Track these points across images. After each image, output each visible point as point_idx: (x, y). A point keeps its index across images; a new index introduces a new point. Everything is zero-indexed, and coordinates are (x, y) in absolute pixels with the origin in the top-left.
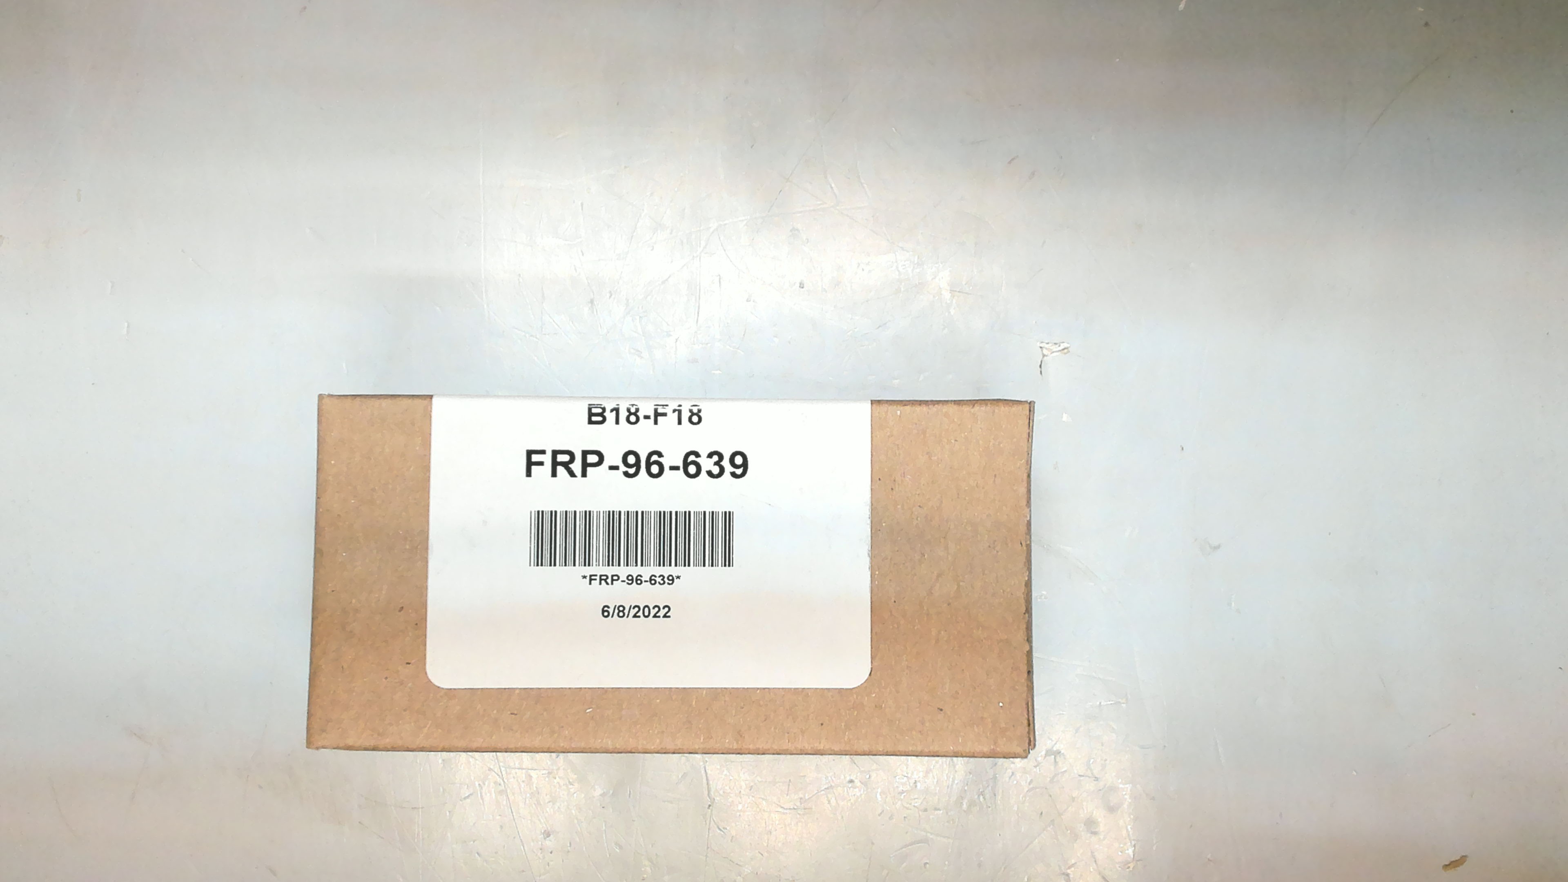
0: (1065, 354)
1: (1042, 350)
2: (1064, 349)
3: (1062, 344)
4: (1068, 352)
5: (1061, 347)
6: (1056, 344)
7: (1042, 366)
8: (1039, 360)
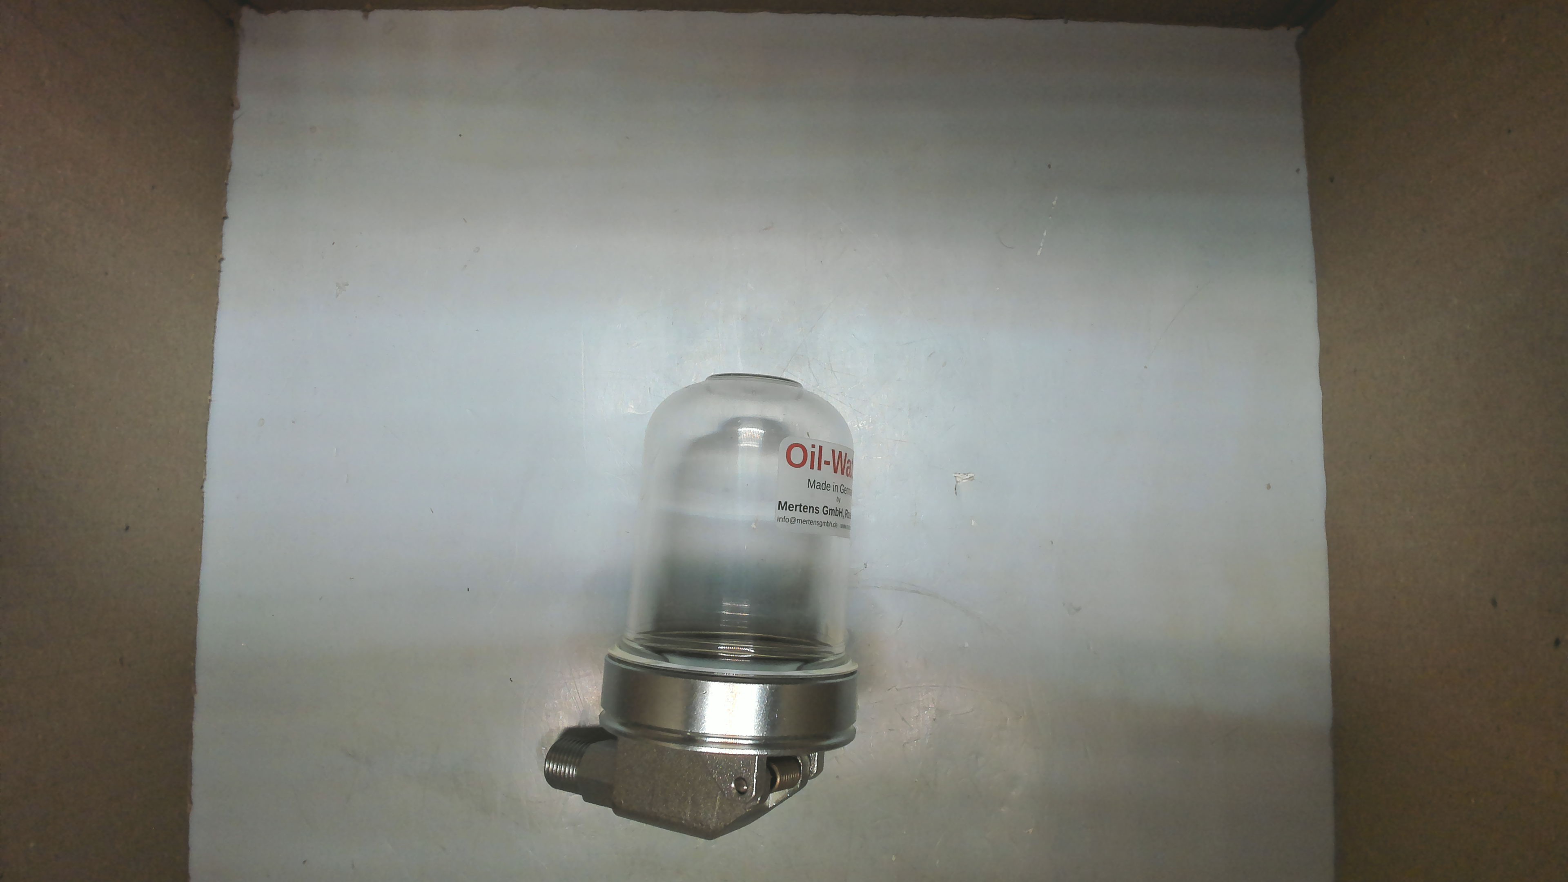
0: (972, 480)
1: (956, 479)
2: (969, 478)
3: (969, 474)
4: (973, 479)
5: (968, 477)
6: (965, 474)
7: (957, 489)
8: (954, 485)
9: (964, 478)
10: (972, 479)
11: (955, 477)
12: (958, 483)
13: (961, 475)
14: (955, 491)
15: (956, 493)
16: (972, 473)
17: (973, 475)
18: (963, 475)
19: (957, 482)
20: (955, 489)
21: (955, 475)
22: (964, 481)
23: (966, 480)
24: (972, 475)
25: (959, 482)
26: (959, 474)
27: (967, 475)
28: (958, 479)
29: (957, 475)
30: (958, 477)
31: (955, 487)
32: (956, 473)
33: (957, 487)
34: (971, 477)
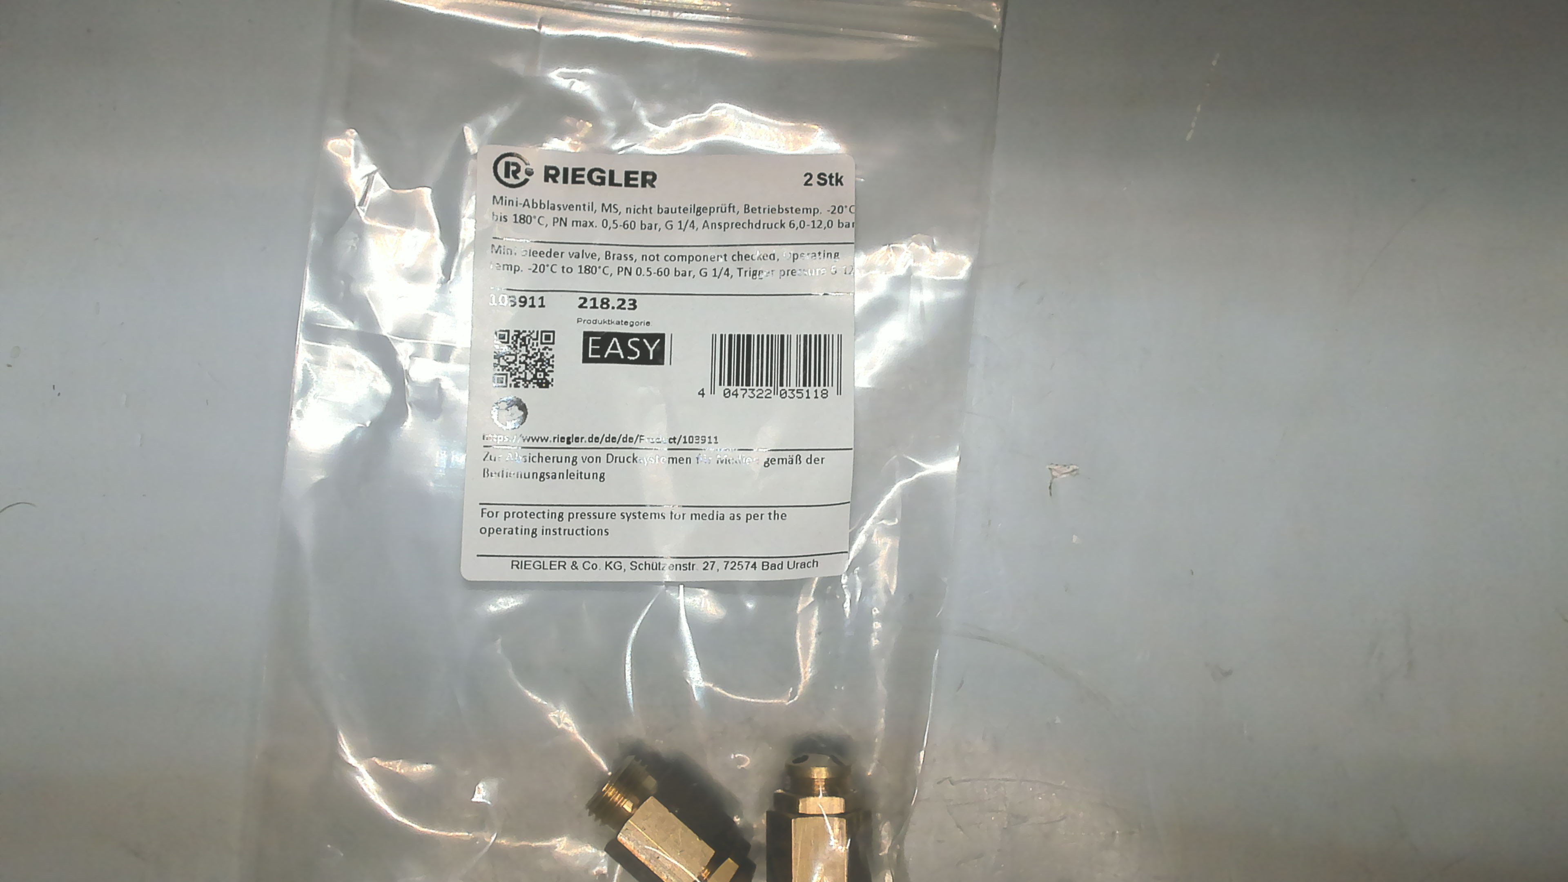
0: (1075, 475)
1: (1052, 473)
3: (1071, 467)
4: (1077, 474)
5: (1071, 469)
6: (1065, 466)
7: (1052, 487)
8: (1049, 482)
9: (1064, 472)
10: (1075, 472)
11: (1050, 469)
12: (1055, 479)
13: (1059, 467)
14: (1049, 491)
15: (1051, 495)
16: (1076, 465)
17: (1078, 468)
18: (1061, 468)
19: (1053, 477)
20: (1050, 488)
21: (1050, 467)
22: (1064, 476)
23: (1068, 475)
24: (1075, 467)
25: (1056, 477)
26: (1057, 465)
27: (1069, 468)
28: (1054, 473)
29: (1056, 467)
30: (1055, 470)
31: (1049, 485)
32: (1052, 464)
33: (1052, 485)
34: (1073, 471)
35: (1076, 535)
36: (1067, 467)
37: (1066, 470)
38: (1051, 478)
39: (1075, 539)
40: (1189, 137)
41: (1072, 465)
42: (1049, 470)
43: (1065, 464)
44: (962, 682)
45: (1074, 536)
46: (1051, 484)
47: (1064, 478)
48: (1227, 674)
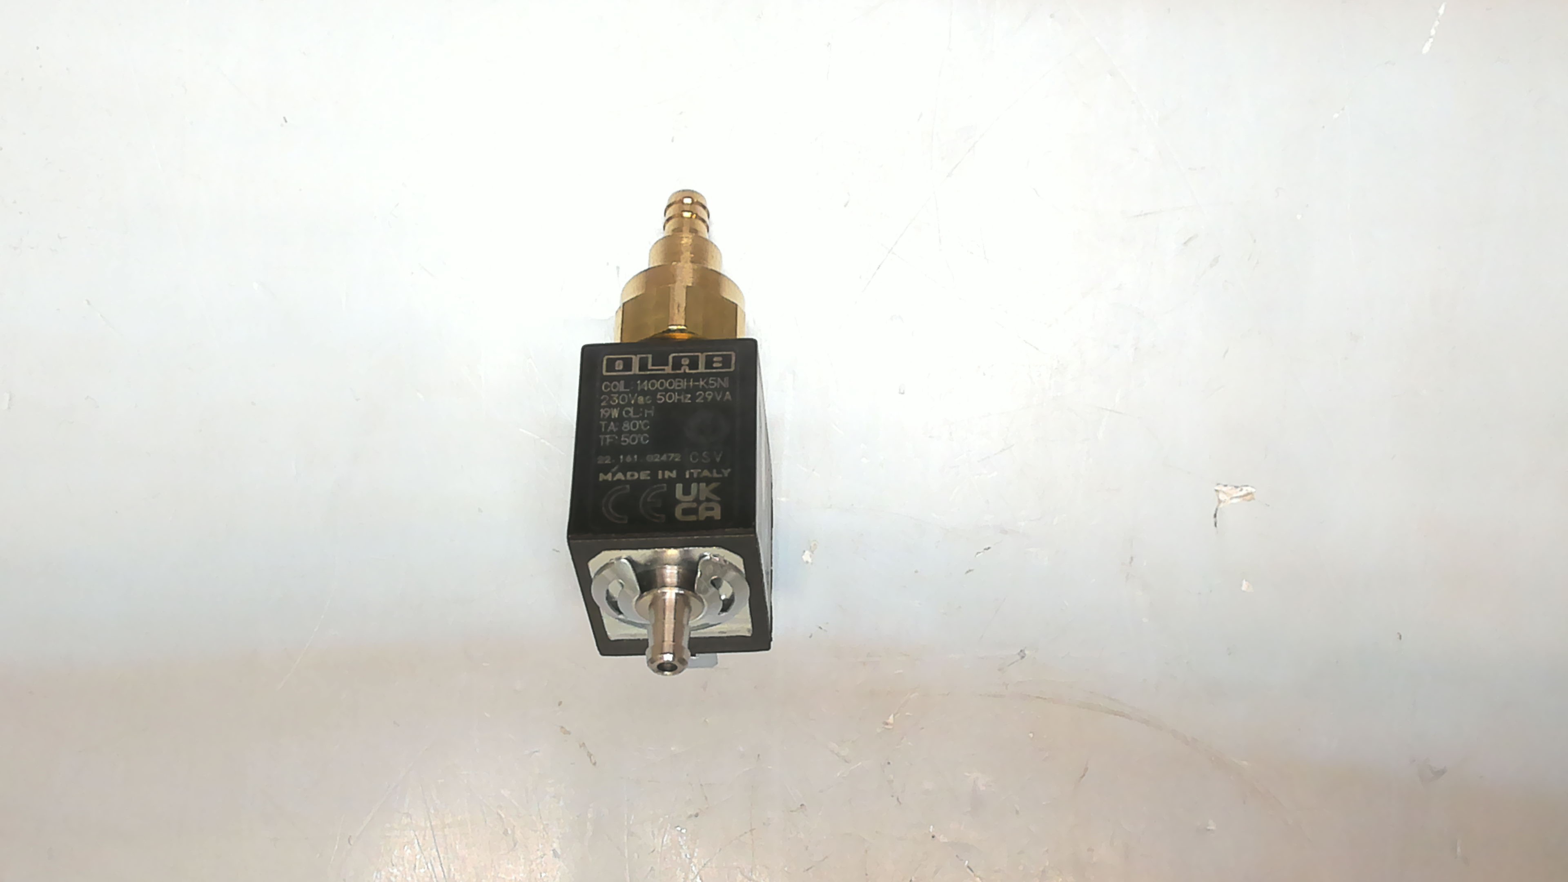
0: (1249, 500)
1: (1218, 495)
2: (1246, 495)
3: (1245, 488)
4: (1253, 499)
5: (1244, 492)
6: (1237, 487)
7: (1217, 515)
8: (1214, 509)
9: (1235, 495)
10: (1249, 497)
11: (1216, 491)
12: (1222, 505)
13: (1228, 488)
14: (1213, 520)
15: (1216, 525)
16: (1252, 487)
17: (1253, 490)
18: (1232, 489)
19: (1220, 501)
20: (1215, 516)
21: (1217, 488)
22: (1235, 501)
23: (1241, 499)
24: (1250, 489)
25: (1224, 502)
26: (1226, 486)
27: (1241, 490)
28: (1222, 496)
29: (1224, 489)
30: (1224, 492)
31: (1213, 513)
32: (1218, 484)
33: (1218, 512)
34: (1248, 494)
35: (1246, 581)
36: (1239, 489)
37: (1237, 493)
38: (1217, 503)
39: (1245, 586)
40: (1426, 49)
41: (1247, 486)
42: (1215, 493)
43: (1237, 485)
44: (1086, 769)
45: (1244, 582)
46: (1217, 510)
47: (1232, 504)
48: (1441, 773)
